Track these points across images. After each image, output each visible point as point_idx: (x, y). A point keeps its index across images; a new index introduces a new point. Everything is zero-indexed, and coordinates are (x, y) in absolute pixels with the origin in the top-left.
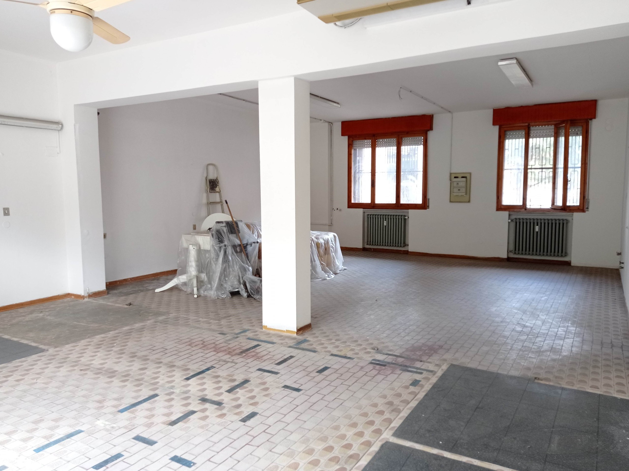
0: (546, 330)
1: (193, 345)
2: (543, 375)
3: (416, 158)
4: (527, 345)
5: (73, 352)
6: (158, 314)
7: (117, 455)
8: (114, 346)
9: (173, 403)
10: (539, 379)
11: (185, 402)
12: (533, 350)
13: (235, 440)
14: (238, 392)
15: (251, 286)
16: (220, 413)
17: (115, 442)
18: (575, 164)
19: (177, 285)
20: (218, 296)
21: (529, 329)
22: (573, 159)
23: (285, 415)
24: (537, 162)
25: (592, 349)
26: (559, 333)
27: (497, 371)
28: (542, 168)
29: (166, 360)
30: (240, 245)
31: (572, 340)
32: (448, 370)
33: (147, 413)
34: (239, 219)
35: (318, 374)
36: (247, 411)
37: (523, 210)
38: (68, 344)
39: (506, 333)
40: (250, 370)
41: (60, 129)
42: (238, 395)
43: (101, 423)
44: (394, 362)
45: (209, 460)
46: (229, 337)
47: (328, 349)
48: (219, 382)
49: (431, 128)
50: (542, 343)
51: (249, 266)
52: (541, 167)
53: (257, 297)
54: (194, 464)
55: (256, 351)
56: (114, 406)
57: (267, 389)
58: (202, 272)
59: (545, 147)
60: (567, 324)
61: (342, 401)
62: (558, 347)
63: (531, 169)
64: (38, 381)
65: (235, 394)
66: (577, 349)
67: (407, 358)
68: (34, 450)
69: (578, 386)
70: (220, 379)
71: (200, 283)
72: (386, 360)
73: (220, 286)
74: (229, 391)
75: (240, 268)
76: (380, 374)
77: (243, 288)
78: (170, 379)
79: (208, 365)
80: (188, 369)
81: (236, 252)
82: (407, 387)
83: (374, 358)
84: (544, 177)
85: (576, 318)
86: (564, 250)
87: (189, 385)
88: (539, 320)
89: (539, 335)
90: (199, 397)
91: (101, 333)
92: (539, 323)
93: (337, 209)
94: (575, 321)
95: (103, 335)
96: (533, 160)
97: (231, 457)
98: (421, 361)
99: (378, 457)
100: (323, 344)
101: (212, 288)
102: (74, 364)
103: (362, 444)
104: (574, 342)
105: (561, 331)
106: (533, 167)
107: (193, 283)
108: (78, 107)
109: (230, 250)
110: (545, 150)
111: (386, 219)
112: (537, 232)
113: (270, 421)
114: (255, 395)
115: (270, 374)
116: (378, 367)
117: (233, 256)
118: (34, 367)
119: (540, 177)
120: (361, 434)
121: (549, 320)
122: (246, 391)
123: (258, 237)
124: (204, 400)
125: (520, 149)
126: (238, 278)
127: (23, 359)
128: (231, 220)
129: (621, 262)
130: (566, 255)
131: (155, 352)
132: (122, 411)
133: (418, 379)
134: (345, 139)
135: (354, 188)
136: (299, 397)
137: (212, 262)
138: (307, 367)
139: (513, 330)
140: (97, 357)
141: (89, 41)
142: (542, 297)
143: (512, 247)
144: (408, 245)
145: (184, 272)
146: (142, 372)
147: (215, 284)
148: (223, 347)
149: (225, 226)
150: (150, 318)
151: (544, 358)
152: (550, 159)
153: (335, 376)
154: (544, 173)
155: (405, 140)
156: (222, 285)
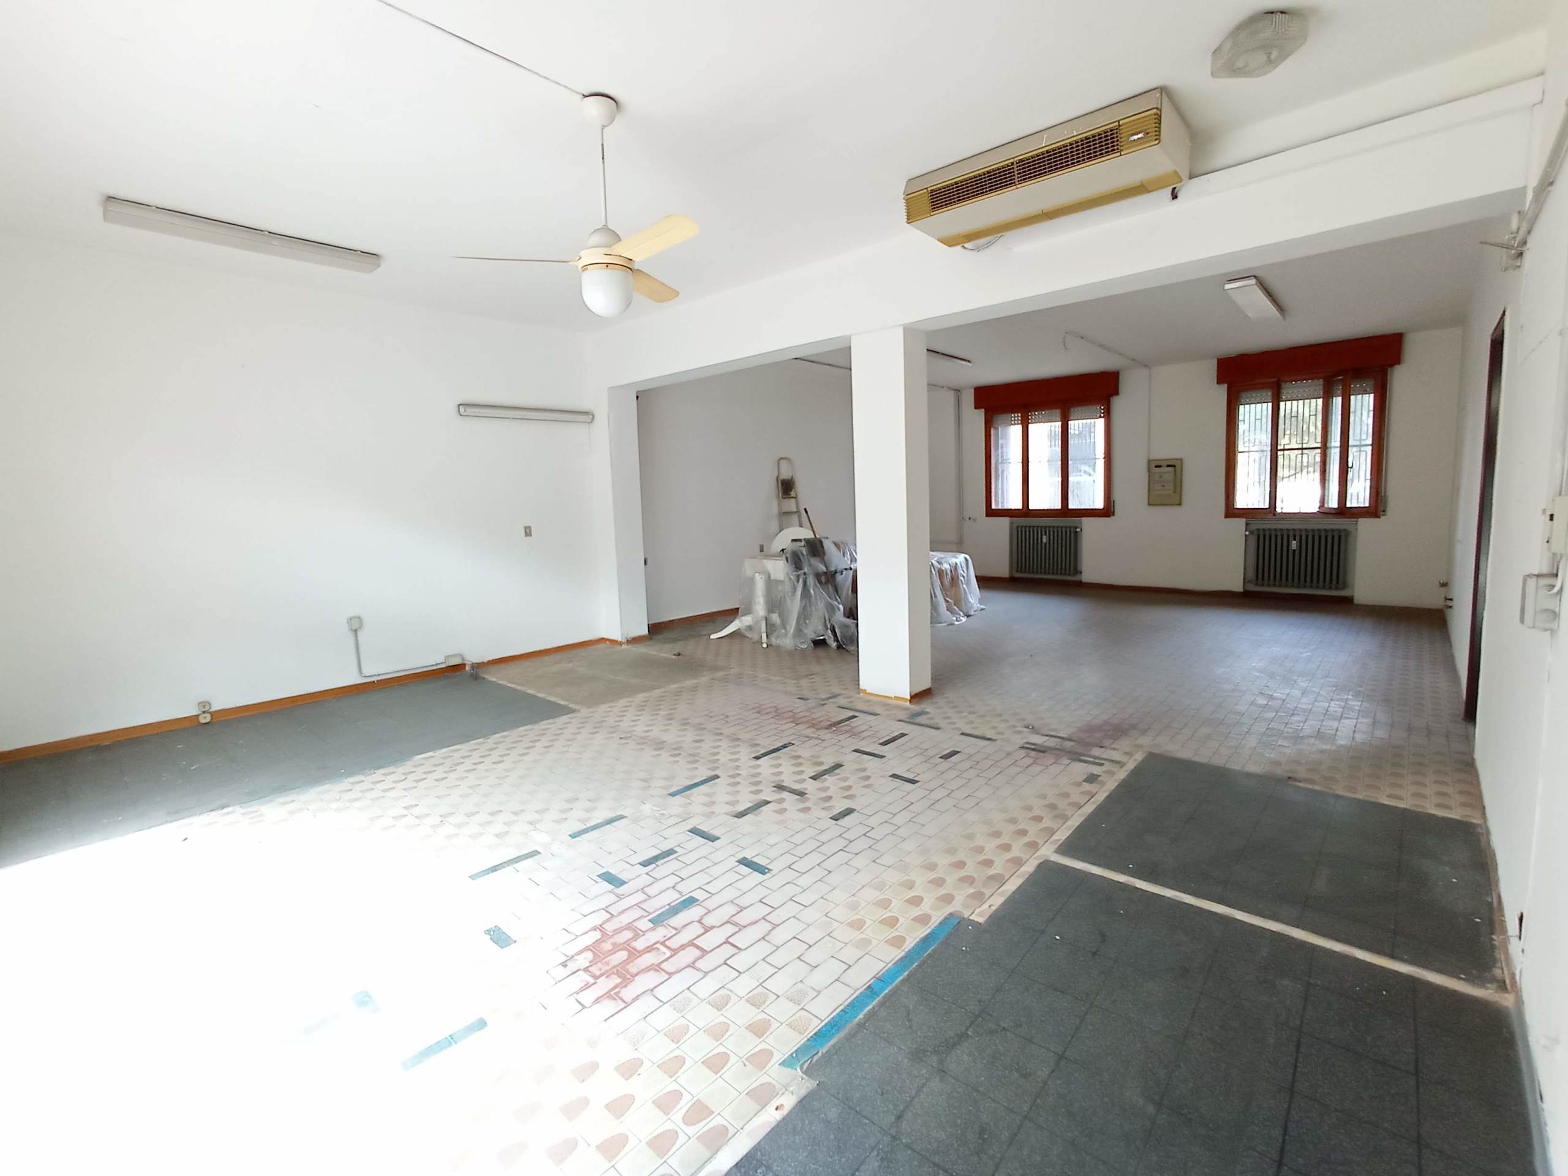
0: (1309, 704)
1: (762, 713)
2: (1302, 773)
3: (1092, 438)
4: (1276, 727)
5: (611, 714)
6: (715, 668)
7: (668, 850)
8: (661, 709)
9: (739, 788)
10: (1295, 780)
11: (755, 788)
12: (1286, 735)
13: (824, 843)
14: (826, 779)
15: (841, 632)
16: (803, 806)
17: (666, 834)
18: (1361, 440)
19: (739, 629)
20: (796, 645)
21: (1280, 702)
22: (1358, 431)
23: (895, 815)
24: (1294, 440)
25: (1390, 736)
26: (1331, 709)
27: (1225, 764)
28: (1302, 449)
29: (727, 731)
30: (826, 573)
31: (1355, 721)
32: (1144, 762)
33: (706, 799)
34: (823, 536)
35: (942, 760)
36: (840, 806)
37: (1270, 516)
38: (603, 703)
39: (1240, 707)
40: (843, 750)
41: (590, 420)
42: (826, 784)
43: (647, 808)
44: (1058, 747)
45: (789, 867)
46: (811, 703)
47: (958, 726)
48: (800, 764)
49: (1116, 392)
50: (1302, 724)
51: (838, 603)
52: (1300, 446)
53: (852, 648)
54: (770, 870)
55: (852, 724)
56: (664, 788)
57: (868, 778)
58: (773, 612)
59: (1307, 414)
60: (1346, 697)
61: (979, 800)
62: (1328, 732)
63: (1284, 450)
64: (570, 749)
65: (823, 782)
66: (1364, 737)
67: (1080, 742)
68: (570, 836)
69: (1365, 794)
70: (800, 760)
71: (771, 628)
72: (1046, 744)
73: (799, 631)
74: (814, 778)
75: (826, 607)
76: (1036, 764)
77: (831, 635)
78: (734, 757)
79: (785, 741)
80: (758, 745)
81: (820, 582)
82: (1079, 784)
83: (1026, 741)
84: (1305, 464)
85: (1361, 686)
86: (1341, 579)
87: (759, 766)
88: (1295, 689)
89: (1295, 712)
90: (772, 782)
91: (644, 691)
92: (1297, 693)
93: (970, 519)
94: (1359, 691)
95: (645, 694)
96: (1287, 437)
97: (818, 865)
98: (1101, 747)
99: (1032, 880)
100: (948, 718)
101: (787, 634)
102: (612, 730)
103: (1008, 861)
104: (1358, 725)
105: (1335, 707)
106: (1286, 447)
107: (760, 627)
108: (614, 390)
109: (811, 580)
110: (1308, 420)
111: (1046, 532)
112: (1294, 551)
113: (873, 821)
114: (850, 784)
115: (871, 757)
116: (1033, 753)
117: (816, 589)
118: (564, 731)
119: (1299, 464)
120: (1007, 848)
121: (1314, 689)
122: (838, 779)
123: (851, 561)
124: (780, 787)
125: (1264, 420)
126: (823, 620)
127: (551, 721)
128: (813, 537)
129: (1448, 598)
130: (1345, 586)
131: (714, 719)
132: (673, 795)
133: (1095, 773)
134: (981, 413)
135: (996, 486)
136: (915, 791)
137: (787, 597)
138: (927, 750)
139: (1252, 703)
140: (639, 722)
141: (628, 303)
142: (1302, 653)
143: (1251, 574)
144: (1081, 573)
145: (748, 611)
146: (698, 745)
147: (792, 627)
148: (804, 717)
149: (804, 546)
150: (705, 673)
151: (1304, 747)
152: (1316, 434)
153: (967, 764)
154: (1305, 457)
155: (1075, 411)
156: (801, 630)
